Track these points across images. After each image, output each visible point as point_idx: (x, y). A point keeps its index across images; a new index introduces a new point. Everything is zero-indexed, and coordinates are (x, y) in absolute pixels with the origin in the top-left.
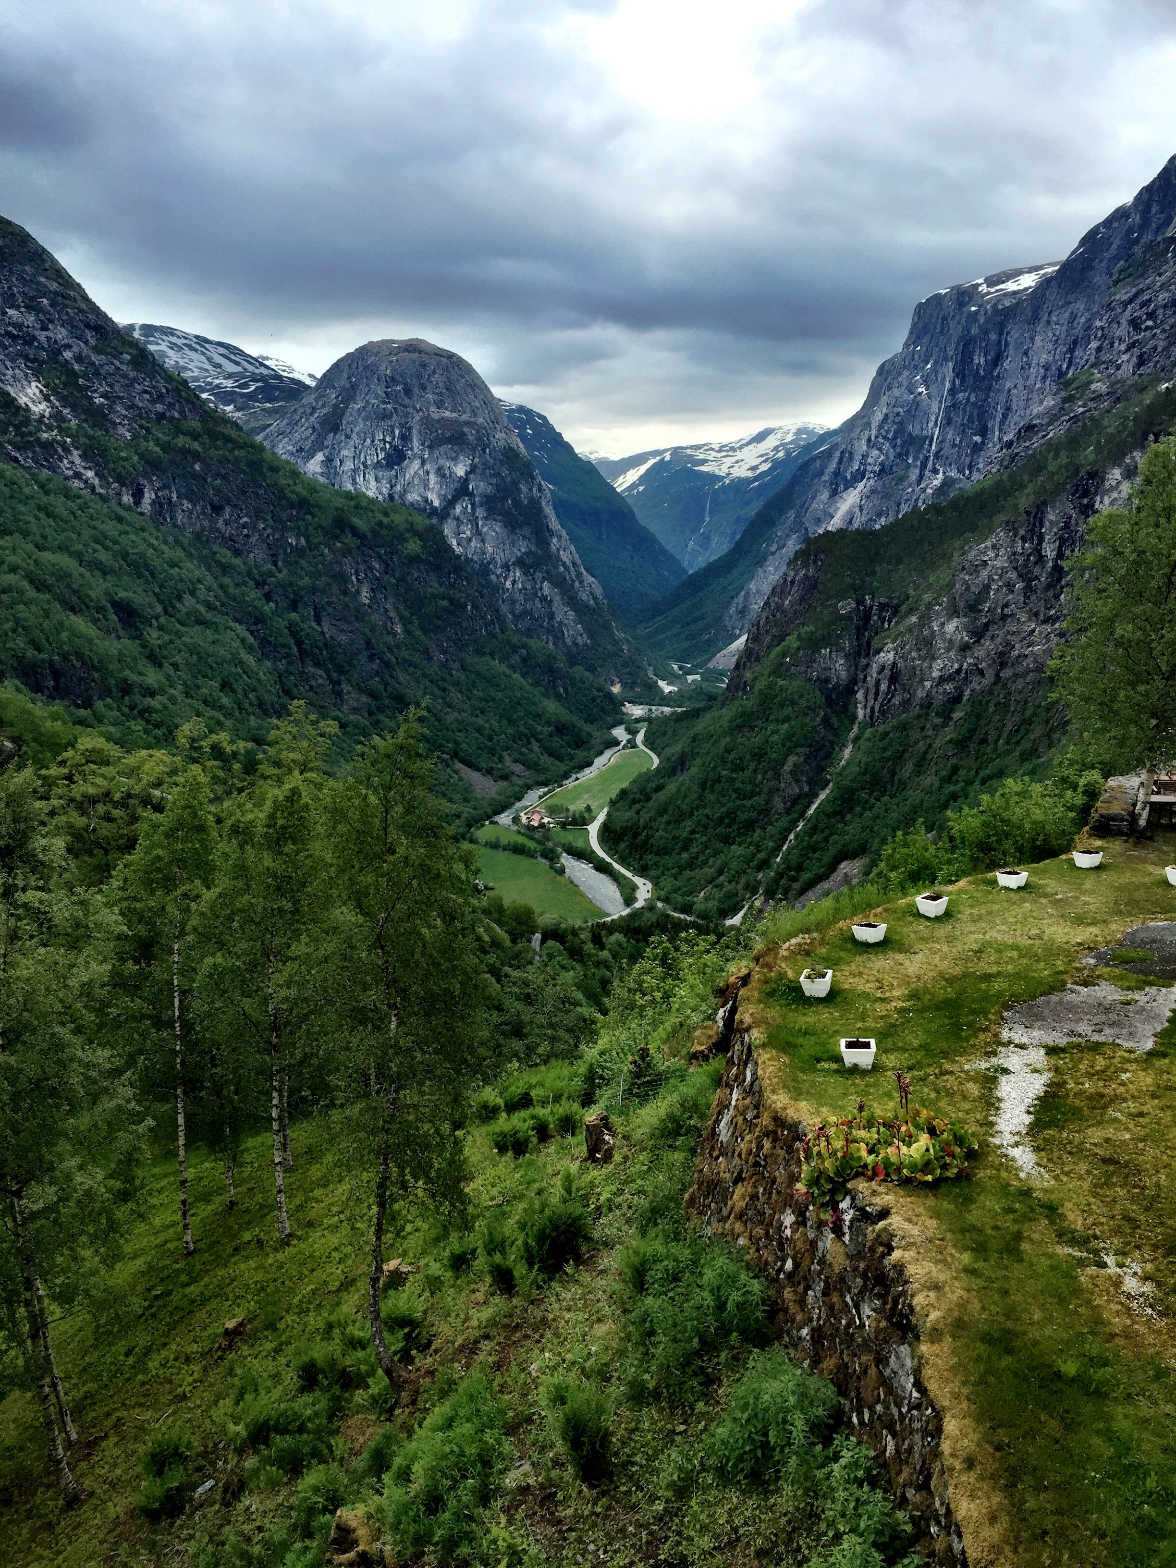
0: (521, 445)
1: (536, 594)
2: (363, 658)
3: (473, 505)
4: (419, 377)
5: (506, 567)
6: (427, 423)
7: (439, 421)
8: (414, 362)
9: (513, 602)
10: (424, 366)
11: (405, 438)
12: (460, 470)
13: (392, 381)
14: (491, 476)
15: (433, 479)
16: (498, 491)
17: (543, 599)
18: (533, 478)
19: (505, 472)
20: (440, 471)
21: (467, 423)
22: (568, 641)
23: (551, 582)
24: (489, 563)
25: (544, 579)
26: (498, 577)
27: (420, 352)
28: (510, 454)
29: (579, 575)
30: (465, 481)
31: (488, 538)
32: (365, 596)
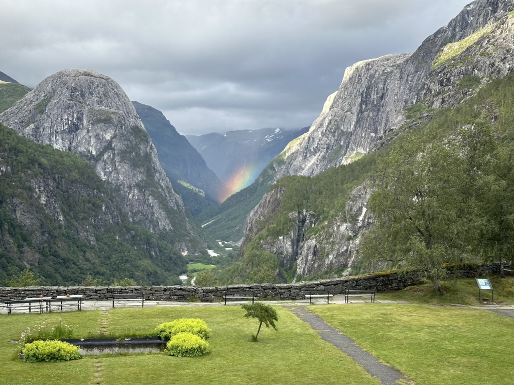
0: (143, 126)
1: (145, 202)
2: (38, 234)
3: (114, 154)
4: (89, 88)
5: (130, 187)
6: (91, 111)
7: (98, 111)
8: (87, 80)
9: (132, 206)
10: (92, 83)
11: (80, 119)
12: (108, 137)
13: (74, 89)
14: (125, 140)
15: (93, 141)
16: (128, 148)
17: (149, 205)
18: (148, 142)
19: (132, 138)
20: (97, 137)
21: (113, 113)
22: (161, 227)
23: (153, 196)
24: (121, 185)
25: (150, 195)
26: (125, 192)
27: (91, 76)
28: (136, 130)
29: (170, 192)
30: (110, 142)
31: (121, 172)
32: (43, 200)
